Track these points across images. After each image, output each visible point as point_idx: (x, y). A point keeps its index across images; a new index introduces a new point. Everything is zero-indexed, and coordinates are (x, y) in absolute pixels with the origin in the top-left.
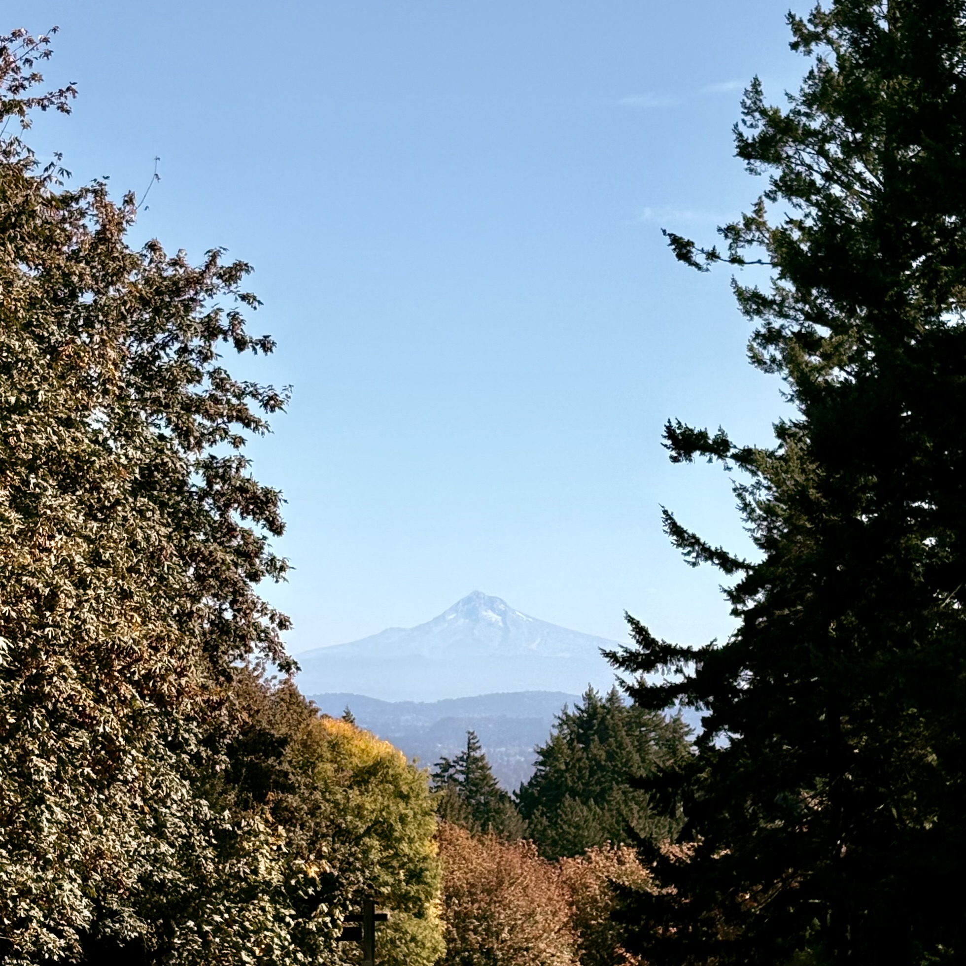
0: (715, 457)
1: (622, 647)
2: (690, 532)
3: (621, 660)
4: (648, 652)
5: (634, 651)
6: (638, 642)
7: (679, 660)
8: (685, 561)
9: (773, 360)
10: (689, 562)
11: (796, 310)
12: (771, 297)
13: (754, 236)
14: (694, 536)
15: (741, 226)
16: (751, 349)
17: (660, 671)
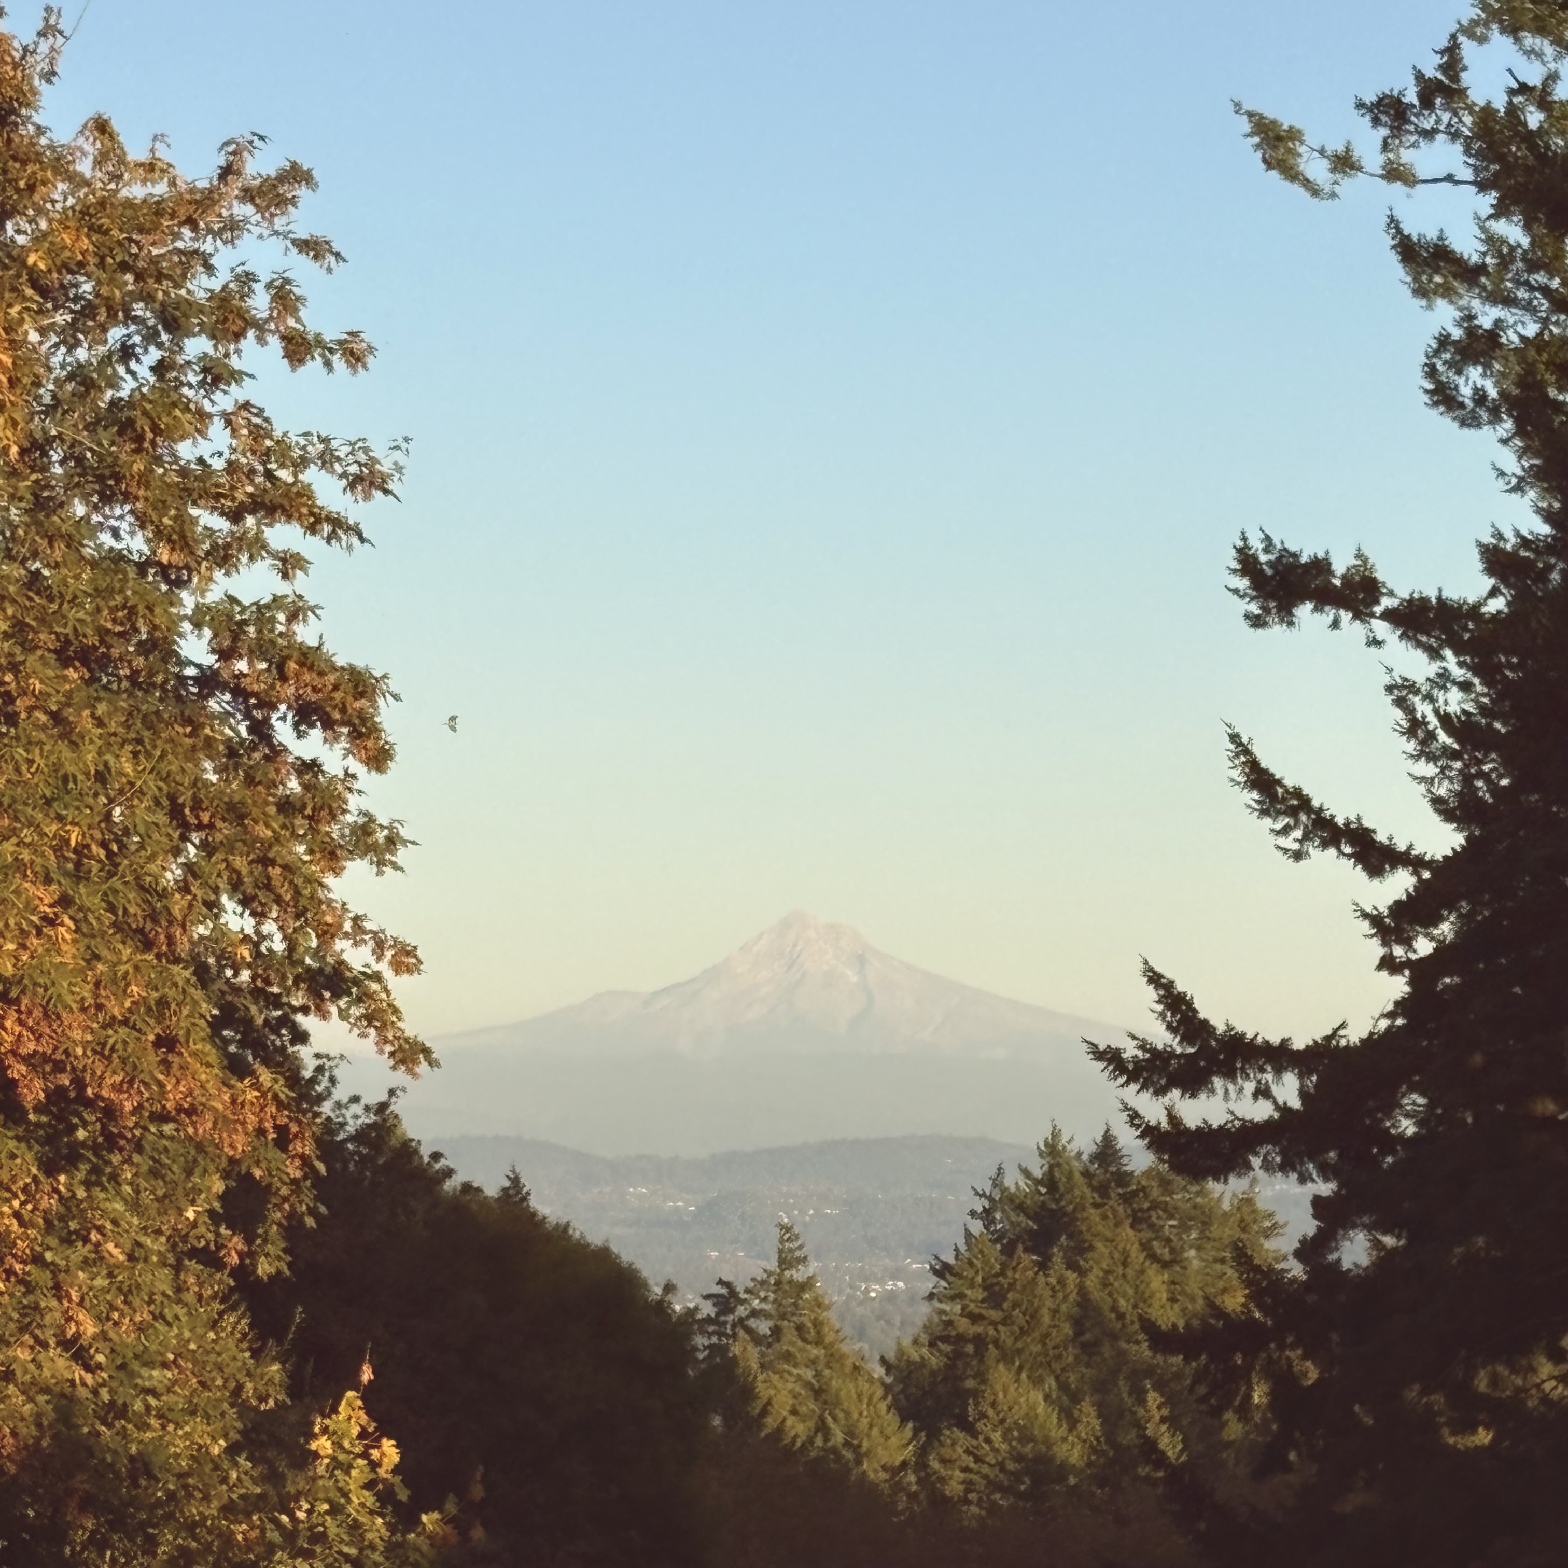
0: (1346, 616)
1: (1134, 1038)
2: (1289, 782)
3: (1131, 1067)
4: (1191, 1050)
5: (1160, 1047)
6: (1169, 1027)
7: (1262, 1070)
8: (1278, 847)
9: (1480, 397)
10: (1286, 851)
11: (1532, 289)
12: (1475, 259)
13: (1439, 121)
14: (1297, 793)
15: (1411, 97)
16: (1431, 372)
17: (1220, 1092)
